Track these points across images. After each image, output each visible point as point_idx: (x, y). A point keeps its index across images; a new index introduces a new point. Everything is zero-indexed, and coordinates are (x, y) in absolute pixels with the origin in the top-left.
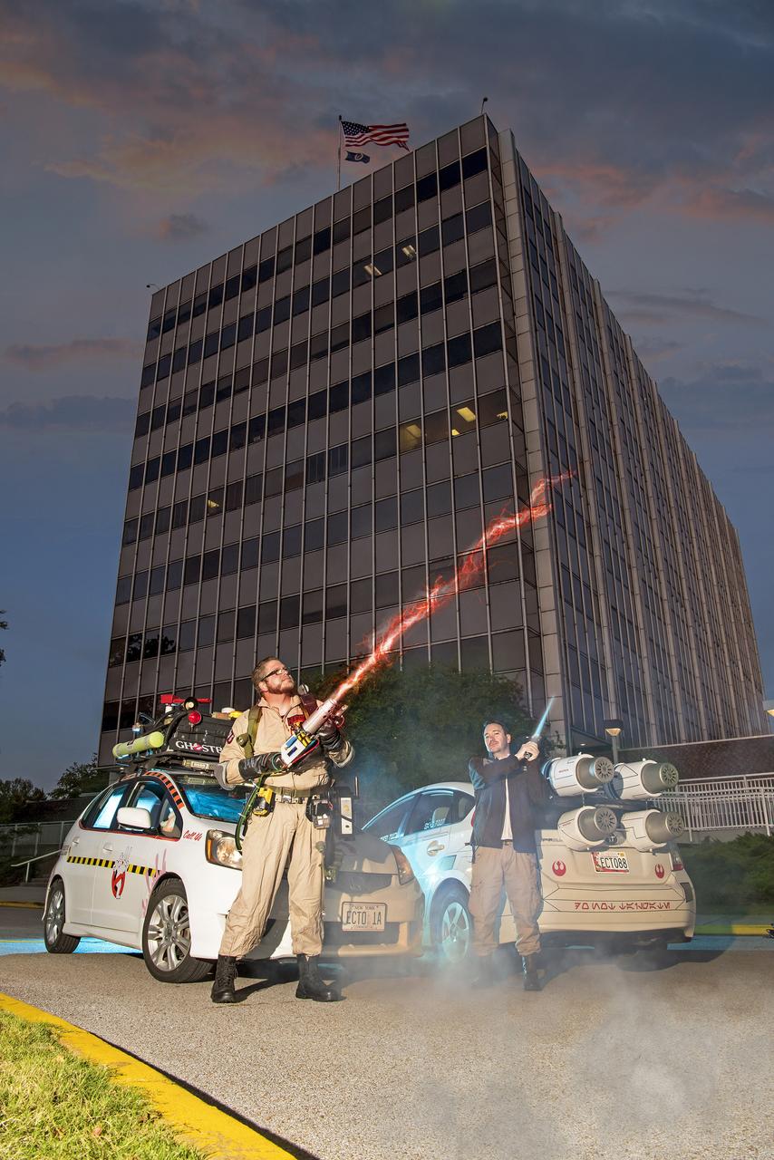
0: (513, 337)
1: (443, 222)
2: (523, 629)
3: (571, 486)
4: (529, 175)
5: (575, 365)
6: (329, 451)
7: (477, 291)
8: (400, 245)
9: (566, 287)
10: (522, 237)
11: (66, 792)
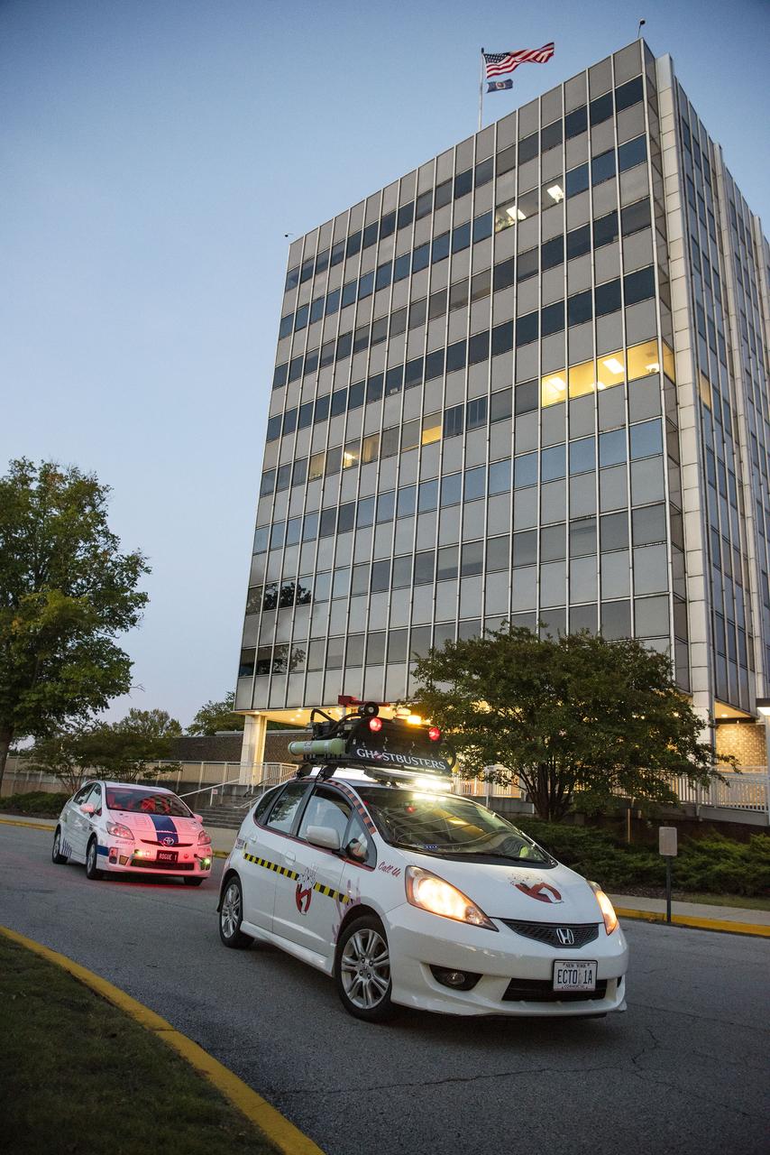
0: (666, 282)
1: (593, 159)
2: (668, 595)
3: (724, 442)
4: (686, 103)
5: (732, 311)
6: (467, 403)
7: (628, 234)
8: (545, 185)
9: (724, 226)
10: (679, 173)
11: (202, 728)
